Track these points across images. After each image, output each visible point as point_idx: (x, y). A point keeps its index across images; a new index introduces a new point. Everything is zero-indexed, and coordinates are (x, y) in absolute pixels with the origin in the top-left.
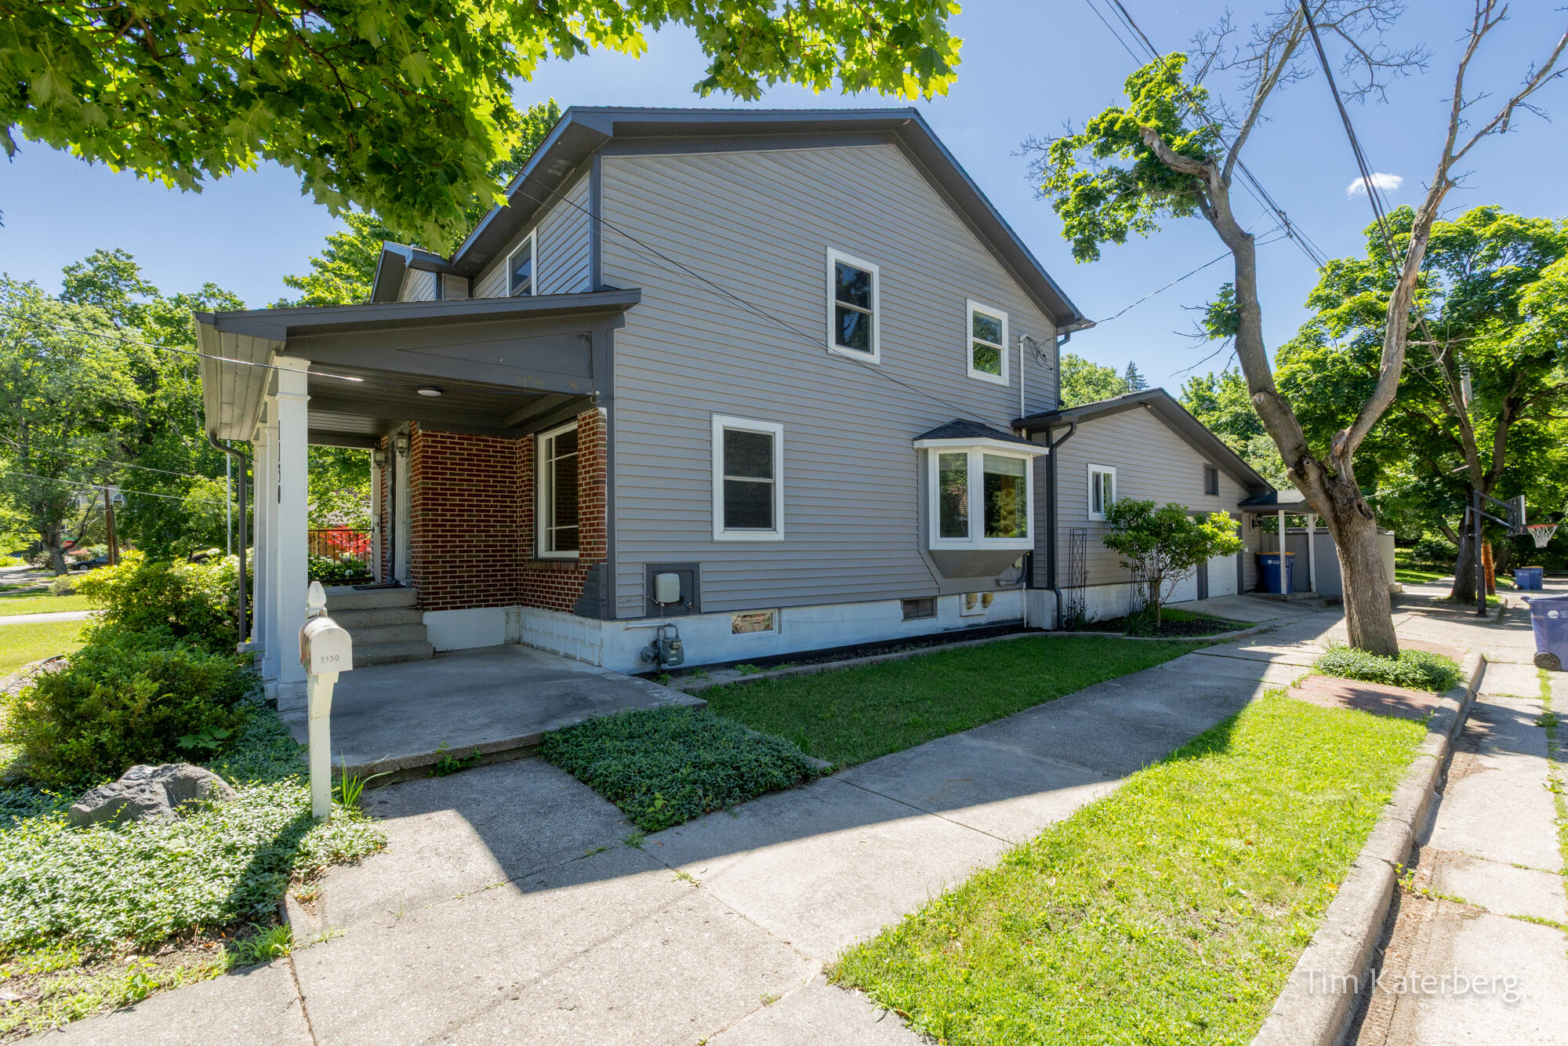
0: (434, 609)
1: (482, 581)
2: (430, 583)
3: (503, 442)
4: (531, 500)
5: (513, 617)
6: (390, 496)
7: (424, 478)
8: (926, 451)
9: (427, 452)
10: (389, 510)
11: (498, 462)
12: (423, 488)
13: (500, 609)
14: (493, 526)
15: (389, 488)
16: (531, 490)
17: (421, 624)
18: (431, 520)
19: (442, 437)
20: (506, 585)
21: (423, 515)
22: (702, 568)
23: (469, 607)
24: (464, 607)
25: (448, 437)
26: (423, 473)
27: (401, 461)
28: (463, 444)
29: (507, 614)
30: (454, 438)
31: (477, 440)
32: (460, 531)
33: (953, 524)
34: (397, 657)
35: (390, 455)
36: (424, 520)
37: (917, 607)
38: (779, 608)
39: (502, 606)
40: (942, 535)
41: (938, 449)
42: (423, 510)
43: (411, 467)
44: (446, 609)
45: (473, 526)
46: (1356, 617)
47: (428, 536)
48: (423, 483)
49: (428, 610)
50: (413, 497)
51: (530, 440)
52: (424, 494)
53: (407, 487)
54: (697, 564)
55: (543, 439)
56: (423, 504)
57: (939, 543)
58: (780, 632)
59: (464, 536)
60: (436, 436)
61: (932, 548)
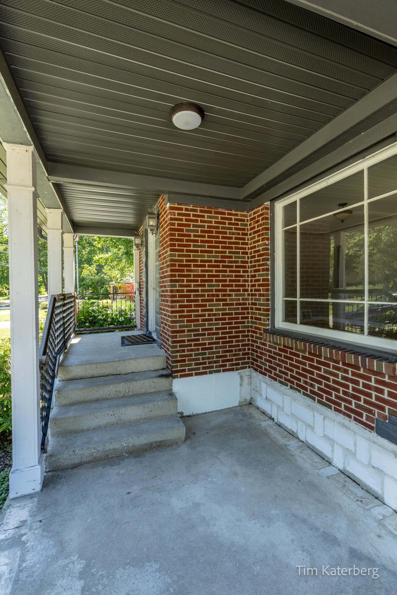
0: (181, 376)
1: (221, 347)
2: (178, 351)
3: (237, 215)
4: (267, 270)
5: (246, 380)
6: (144, 269)
7: (172, 250)
9: (173, 224)
10: (144, 279)
11: (233, 234)
12: (172, 260)
13: (236, 373)
14: (230, 295)
15: (144, 263)
16: (267, 260)
17: (171, 395)
18: (178, 291)
19: (187, 210)
20: (240, 350)
21: (172, 286)
23: (211, 373)
24: (205, 373)
25: (192, 210)
26: (171, 245)
27: (152, 238)
28: (204, 217)
29: (241, 378)
30: (196, 211)
31: (216, 213)
32: (202, 301)
34: (151, 444)
35: (144, 239)
36: (172, 291)
39: (237, 369)
42: (172, 281)
43: (160, 243)
44: (191, 375)
45: (213, 295)
47: (175, 307)
48: (171, 255)
49: (176, 377)
50: (161, 269)
51: (267, 208)
52: (172, 265)
53: (157, 260)
55: (280, 206)
56: (171, 276)
59: (205, 306)
60: (181, 209)
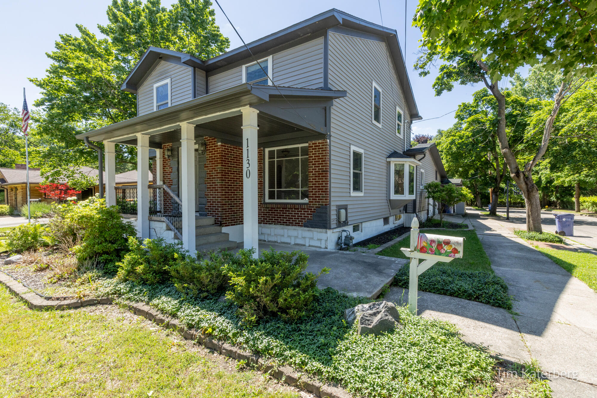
0: (225, 226)
1: (241, 213)
2: (224, 214)
4: (262, 177)
7: (221, 166)
8: (390, 162)
12: (221, 170)
16: (262, 172)
18: (224, 185)
19: (227, 147)
21: (221, 182)
22: (349, 207)
24: (235, 225)
25: (229, 147)
26: (221, 163)
33: (399, 189)
36: (221, 185)
37: (386, 221)
38: (362, 223)
40: (395, 194)
41: (394, 161)
42: (221, 180)
44: (229, 225)
46: (531, 222)
47: (223, 192)
48: (221, 168)
49: (223, 226)
52: (221, 172)
54: (347, 205)
55: (267, 150)
56: (221, 177)
57: (394, 197)
58: (362, 232)
61: (391, 198)
